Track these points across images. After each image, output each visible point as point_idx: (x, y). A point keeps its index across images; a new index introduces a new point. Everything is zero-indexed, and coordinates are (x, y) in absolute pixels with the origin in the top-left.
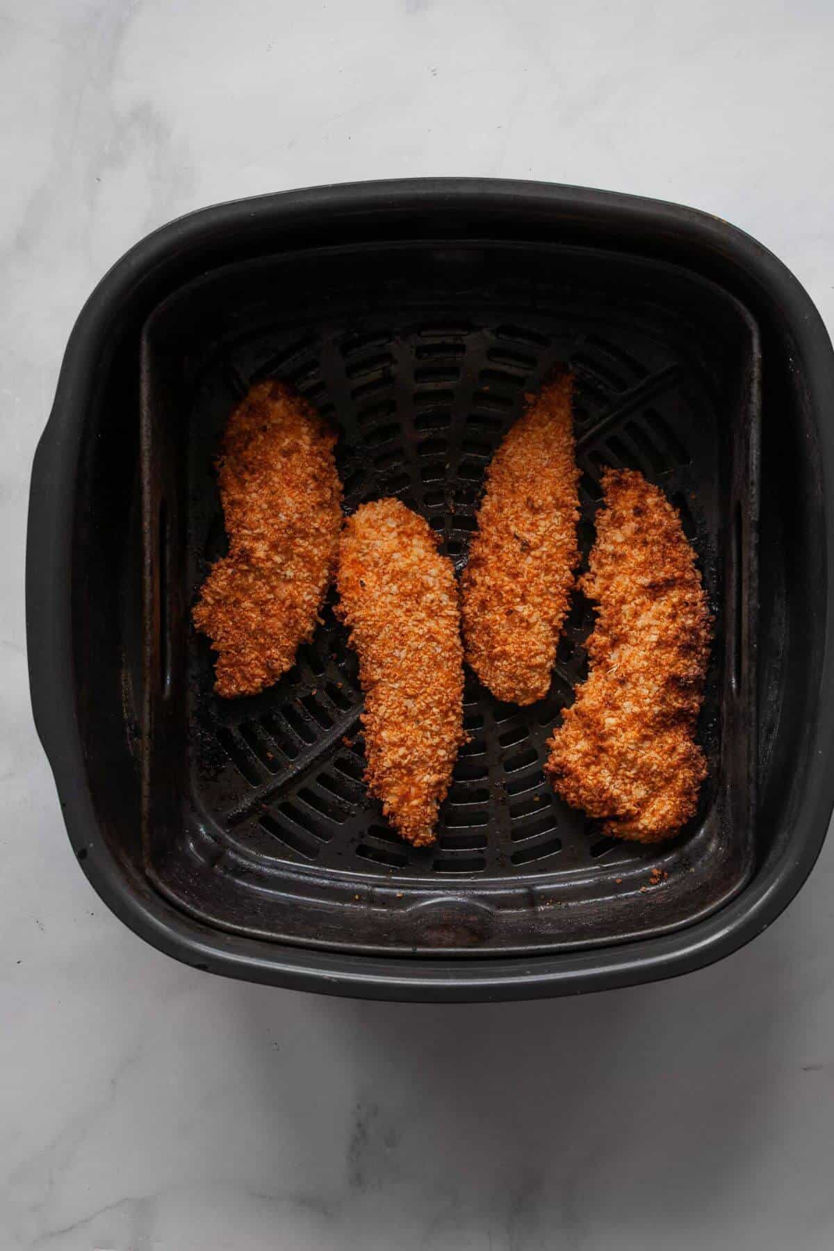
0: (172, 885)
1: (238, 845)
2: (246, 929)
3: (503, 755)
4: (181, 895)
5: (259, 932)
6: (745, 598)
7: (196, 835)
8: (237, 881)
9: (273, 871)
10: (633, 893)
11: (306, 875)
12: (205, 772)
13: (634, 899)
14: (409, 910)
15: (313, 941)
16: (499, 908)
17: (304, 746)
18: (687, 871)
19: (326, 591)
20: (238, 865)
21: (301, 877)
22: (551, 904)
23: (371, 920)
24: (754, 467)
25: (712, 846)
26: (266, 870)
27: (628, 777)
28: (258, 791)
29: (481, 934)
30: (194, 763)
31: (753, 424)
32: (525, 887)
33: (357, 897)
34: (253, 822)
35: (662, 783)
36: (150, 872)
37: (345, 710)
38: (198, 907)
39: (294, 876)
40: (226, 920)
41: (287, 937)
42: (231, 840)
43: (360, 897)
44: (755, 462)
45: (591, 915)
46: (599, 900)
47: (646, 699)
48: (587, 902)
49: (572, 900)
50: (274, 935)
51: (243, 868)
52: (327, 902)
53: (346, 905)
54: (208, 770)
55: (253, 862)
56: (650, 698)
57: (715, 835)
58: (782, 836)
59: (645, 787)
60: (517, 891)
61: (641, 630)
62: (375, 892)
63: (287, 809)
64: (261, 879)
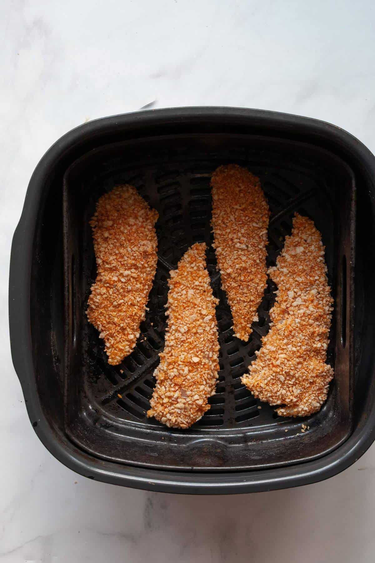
0: (78, 437)
1: (107, 413)
2: (113, 458)
3: (232, 371)
4: (83, 442)
5: (119, 460)
6: (348, 303)
7: (87, 409)
8: (107, 431)
9: (123, 426)
10: (293, 436)
11: (139, 427)
12: (91, 379)
13: (293, 440)
14: (188, 444)
15: (145, 464)
16: (230, 443)
17: (138, 367)
18: (319, 426)
19: (148, 295)
20: (107, 423)
21: (137, 429)
22: (254, 441)
23: (170, 450)
24: (353, 241)
25: (331, 414)
26: (120, 425)
27: (290, 384)
28: (116, 387)
29: (223, 459)
30: (86, 374)
31: (352, 221)
32: (242, 433)
33: (163, 438)
34: (114, 402)
35: (309, 385)
36: (67, 431)
37: (157, 350)
38: (90, 448)
39: (134, 428)
40: (104, 454)
41: (132, 462)
42: (104, 411)
43: (164, 438)
44: (353, 239)
45: (274, 448)
46: (277, 440)
47: (298, 343)
48: (271, 440)
49: (264, 439)
50: (126, 461)
51: (109, 425)
52: (149, 441)
53: (158, 442)
54: (92, 378)
55: (114, 421)
56: (300, 342)
57: (332, 409)
58: (364, 416)
59: (300, 388)
60: (239, 435)
61: (295, 307)
62: (172, 436)
63: (130, 396)
64: (117, 430)
